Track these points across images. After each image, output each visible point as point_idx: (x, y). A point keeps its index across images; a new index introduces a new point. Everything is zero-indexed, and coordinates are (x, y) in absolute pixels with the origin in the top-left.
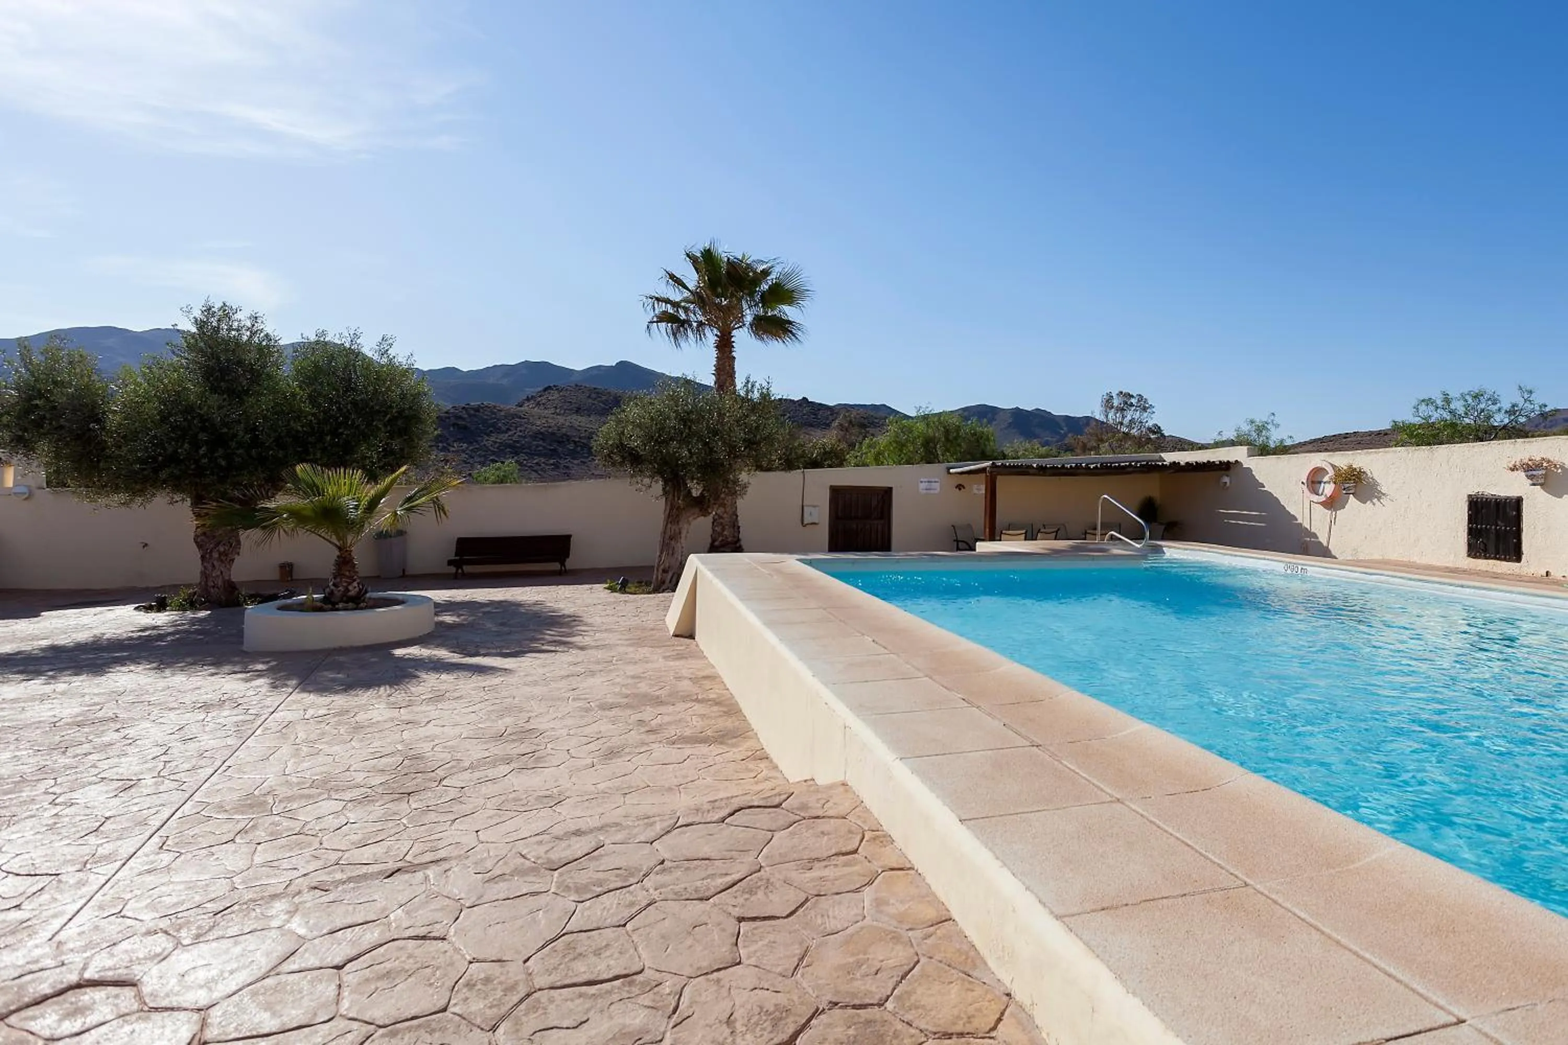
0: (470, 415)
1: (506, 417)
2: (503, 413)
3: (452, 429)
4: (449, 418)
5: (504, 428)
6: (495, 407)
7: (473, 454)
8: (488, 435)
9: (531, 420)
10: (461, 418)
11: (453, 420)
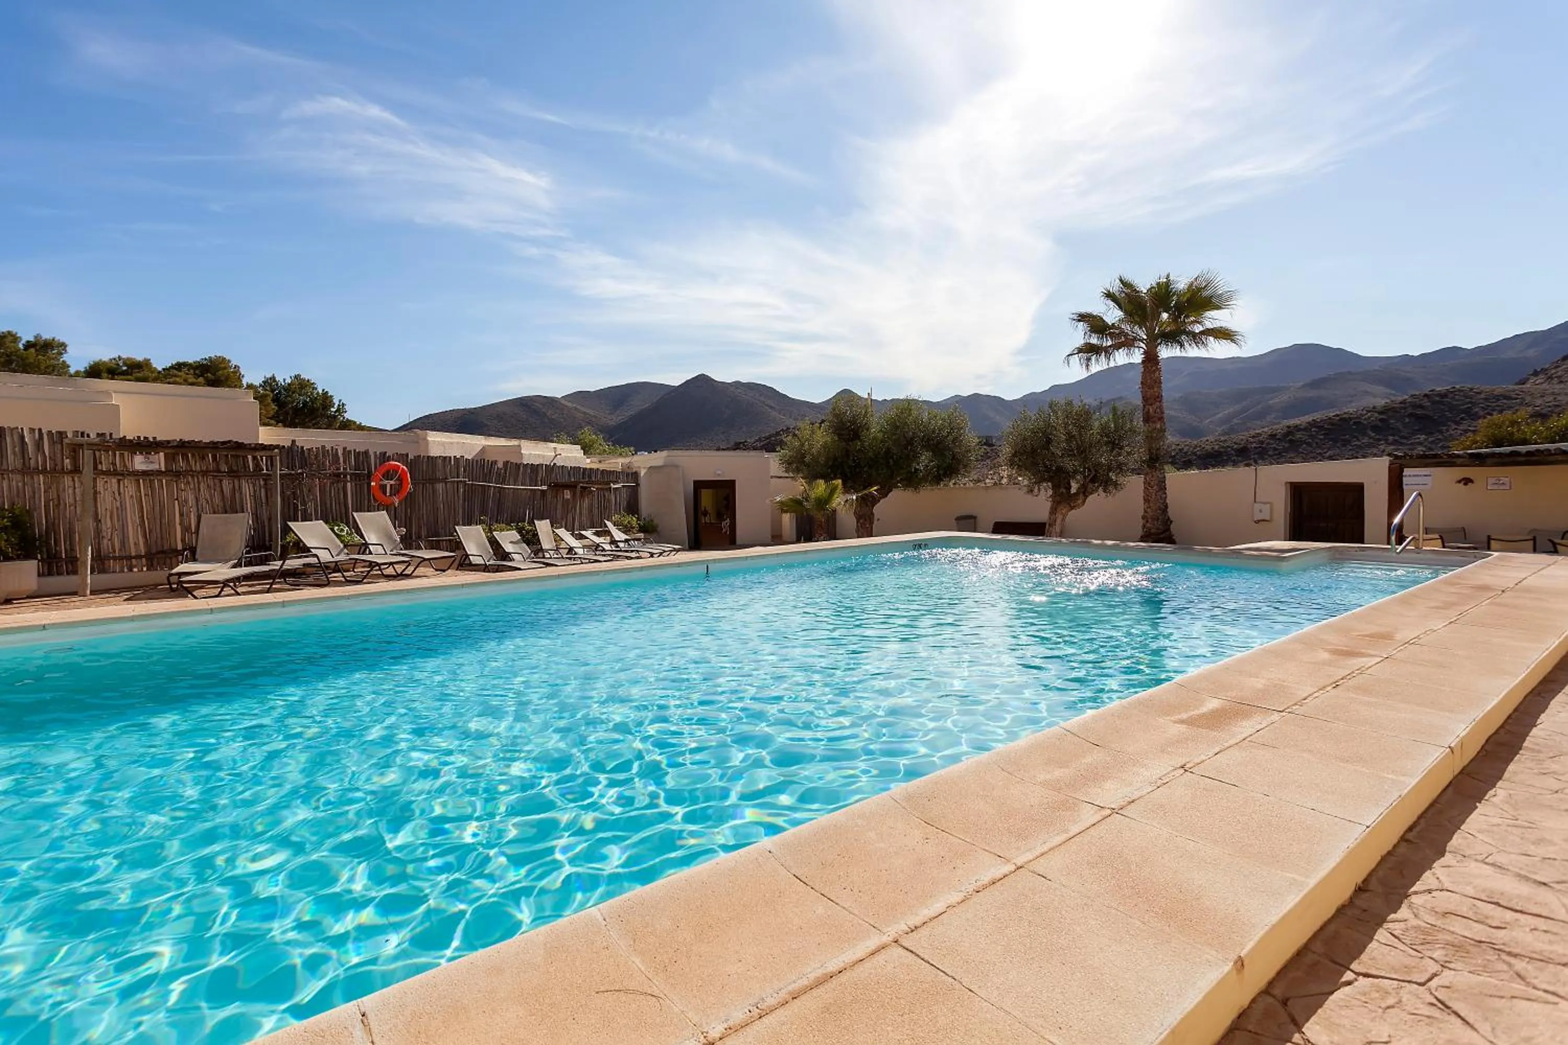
0: (1434, 403)
1: (1486, 399)
2: (1483, 396)
3: (1407, 420)
4: (1405, 408)
5: (1481, 413)
6: (1471, 389)
7: (1433, 446)
8: (1458, 423)
9: (1528, 399)
10: (1421, 407)
11: (1410, 410)
